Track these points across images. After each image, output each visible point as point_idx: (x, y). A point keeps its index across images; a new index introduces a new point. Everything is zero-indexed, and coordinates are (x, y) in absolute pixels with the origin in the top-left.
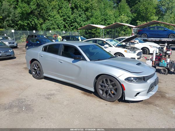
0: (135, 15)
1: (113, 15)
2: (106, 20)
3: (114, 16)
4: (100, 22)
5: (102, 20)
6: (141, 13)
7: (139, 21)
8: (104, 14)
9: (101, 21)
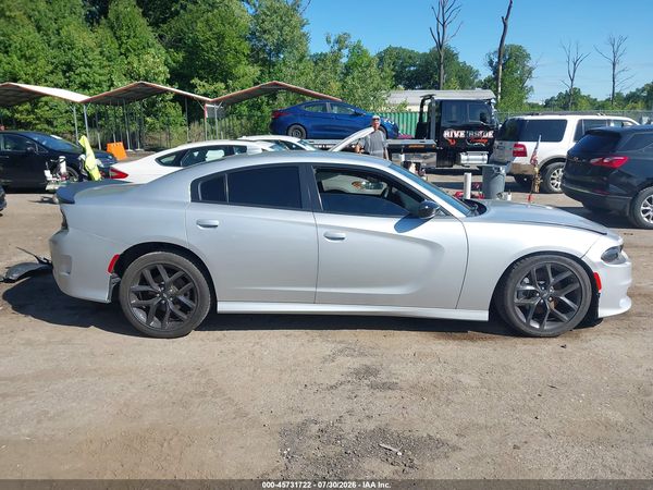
0: (180, 56)
1: (98, 51)
2: (69, 67)
3: (101, 53)
4: (48, 74)
5: (56, 67)
6: (203, 49)
7: (201, 79)
8: (60, 42)
9: (52, 72)
